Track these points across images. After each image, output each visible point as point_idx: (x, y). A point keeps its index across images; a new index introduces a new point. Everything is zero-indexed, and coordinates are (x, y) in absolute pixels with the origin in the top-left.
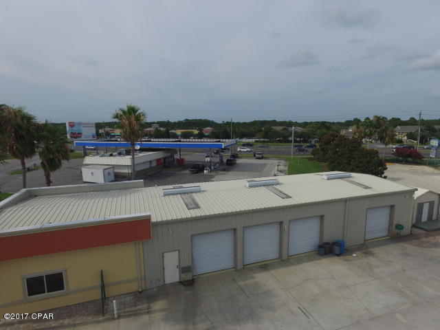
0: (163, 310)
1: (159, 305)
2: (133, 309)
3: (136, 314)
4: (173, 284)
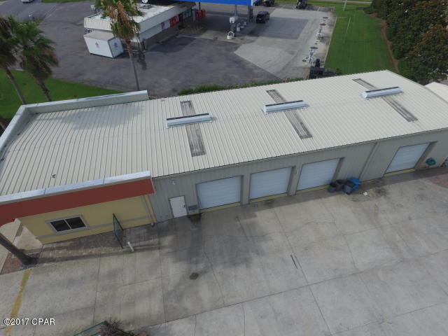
1: (167, 240)
2: (147, 242)
3: (149, 248)
4: (182, 218)
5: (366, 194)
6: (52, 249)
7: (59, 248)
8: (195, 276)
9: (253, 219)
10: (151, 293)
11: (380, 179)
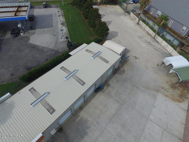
5: (105, 88)
9: (80, 118)
11: (106, 80)
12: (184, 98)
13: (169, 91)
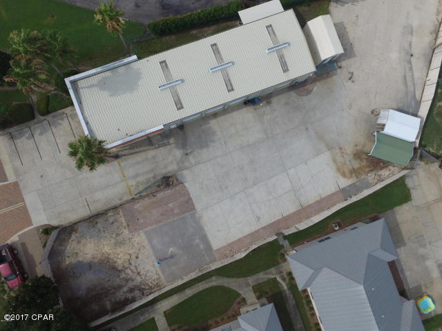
0: (174, 143)
1: (172, 140)
2: (162, 142)
3: (164, 145)
4: (175, 128)
5: (261, 104)
6: (122, 151)
7: (125, 150)
8: (187, 154)
9: (209, 125)
10: (172, 163)
11: (271, 94)
12: (354, 175)
13: (345, 156)
